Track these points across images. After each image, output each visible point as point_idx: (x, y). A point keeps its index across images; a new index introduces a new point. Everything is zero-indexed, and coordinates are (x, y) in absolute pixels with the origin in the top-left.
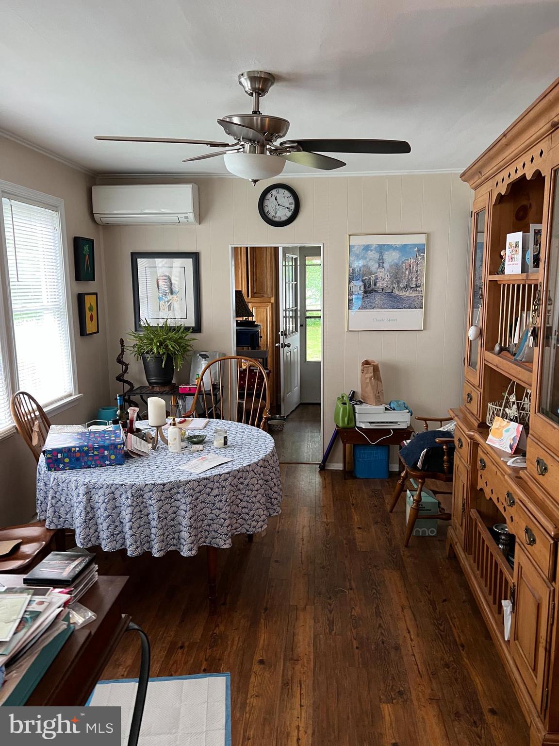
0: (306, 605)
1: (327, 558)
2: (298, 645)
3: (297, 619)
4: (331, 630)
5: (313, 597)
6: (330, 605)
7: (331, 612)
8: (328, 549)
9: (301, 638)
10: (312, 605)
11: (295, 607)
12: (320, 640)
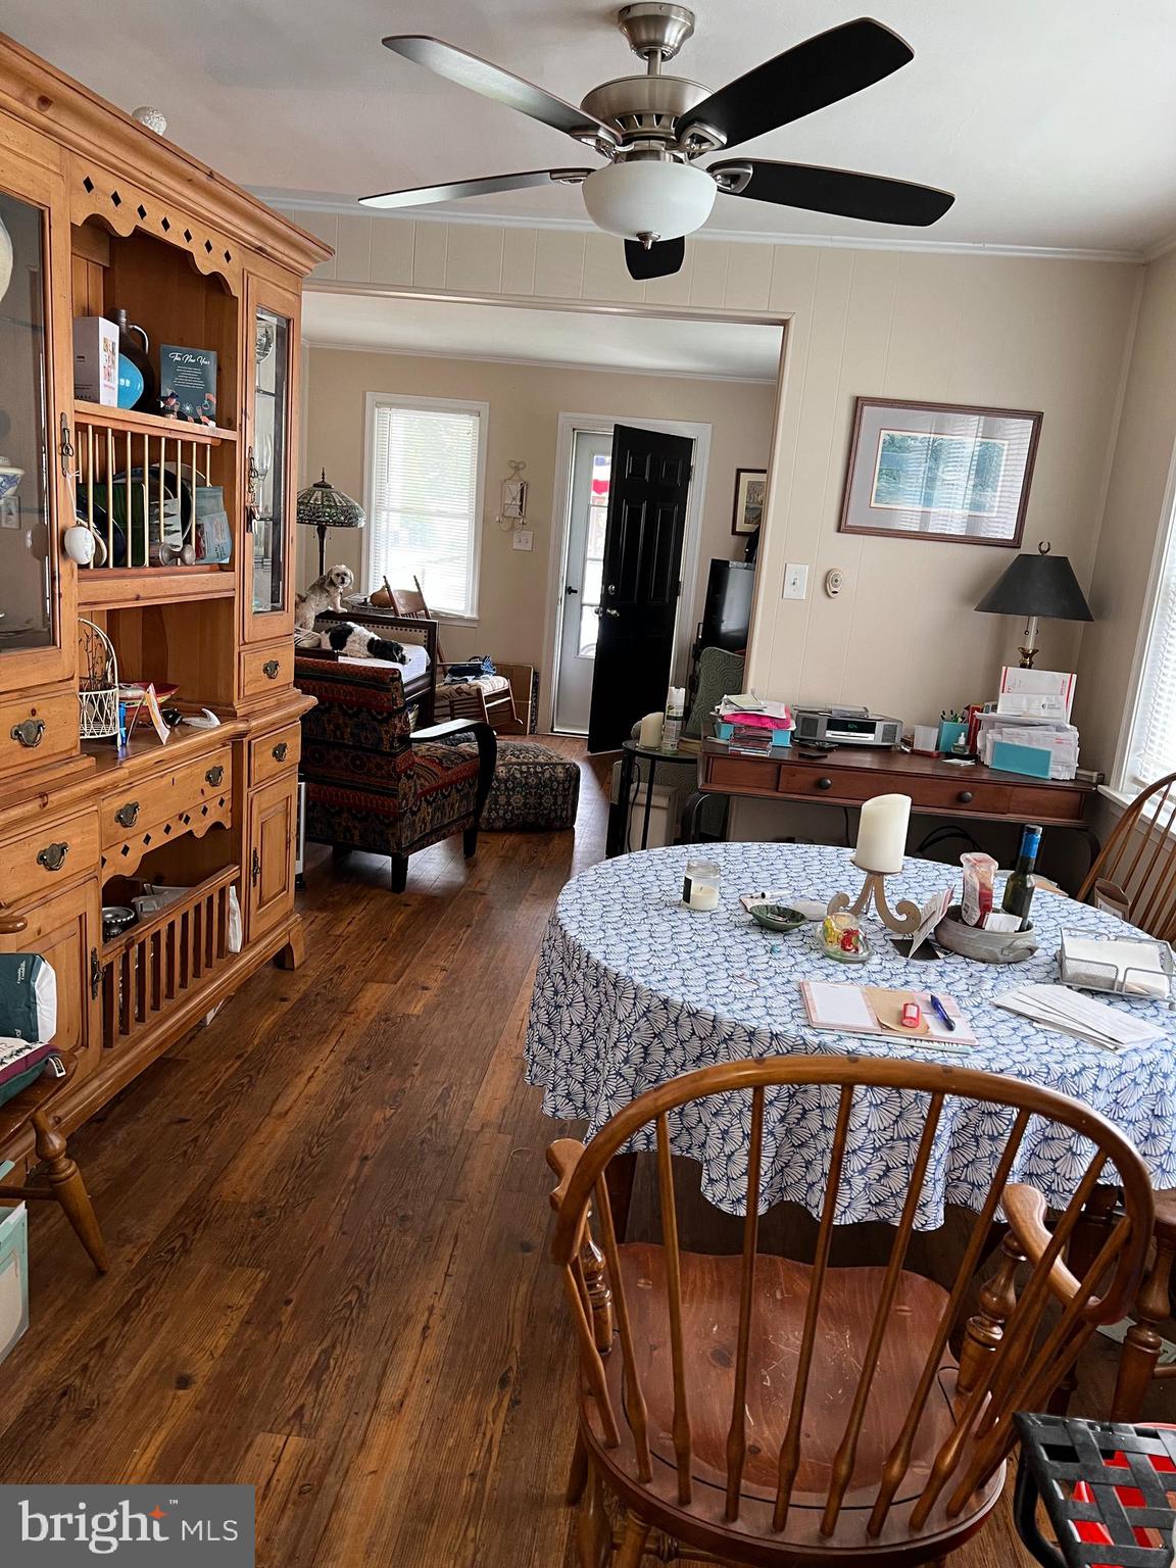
0: (478, 1133)
1: (379, 1248)
2: (511, 1075)
3: (504, 1111)
4: (448, 1090)
5: (460, 1146)
6: (430, 1130)
7: (435, 1117)
8: (361, 1283)
9: (505, 1082)
10: (468, 1131)
11: (502, 1131)
12: (473, 1078)
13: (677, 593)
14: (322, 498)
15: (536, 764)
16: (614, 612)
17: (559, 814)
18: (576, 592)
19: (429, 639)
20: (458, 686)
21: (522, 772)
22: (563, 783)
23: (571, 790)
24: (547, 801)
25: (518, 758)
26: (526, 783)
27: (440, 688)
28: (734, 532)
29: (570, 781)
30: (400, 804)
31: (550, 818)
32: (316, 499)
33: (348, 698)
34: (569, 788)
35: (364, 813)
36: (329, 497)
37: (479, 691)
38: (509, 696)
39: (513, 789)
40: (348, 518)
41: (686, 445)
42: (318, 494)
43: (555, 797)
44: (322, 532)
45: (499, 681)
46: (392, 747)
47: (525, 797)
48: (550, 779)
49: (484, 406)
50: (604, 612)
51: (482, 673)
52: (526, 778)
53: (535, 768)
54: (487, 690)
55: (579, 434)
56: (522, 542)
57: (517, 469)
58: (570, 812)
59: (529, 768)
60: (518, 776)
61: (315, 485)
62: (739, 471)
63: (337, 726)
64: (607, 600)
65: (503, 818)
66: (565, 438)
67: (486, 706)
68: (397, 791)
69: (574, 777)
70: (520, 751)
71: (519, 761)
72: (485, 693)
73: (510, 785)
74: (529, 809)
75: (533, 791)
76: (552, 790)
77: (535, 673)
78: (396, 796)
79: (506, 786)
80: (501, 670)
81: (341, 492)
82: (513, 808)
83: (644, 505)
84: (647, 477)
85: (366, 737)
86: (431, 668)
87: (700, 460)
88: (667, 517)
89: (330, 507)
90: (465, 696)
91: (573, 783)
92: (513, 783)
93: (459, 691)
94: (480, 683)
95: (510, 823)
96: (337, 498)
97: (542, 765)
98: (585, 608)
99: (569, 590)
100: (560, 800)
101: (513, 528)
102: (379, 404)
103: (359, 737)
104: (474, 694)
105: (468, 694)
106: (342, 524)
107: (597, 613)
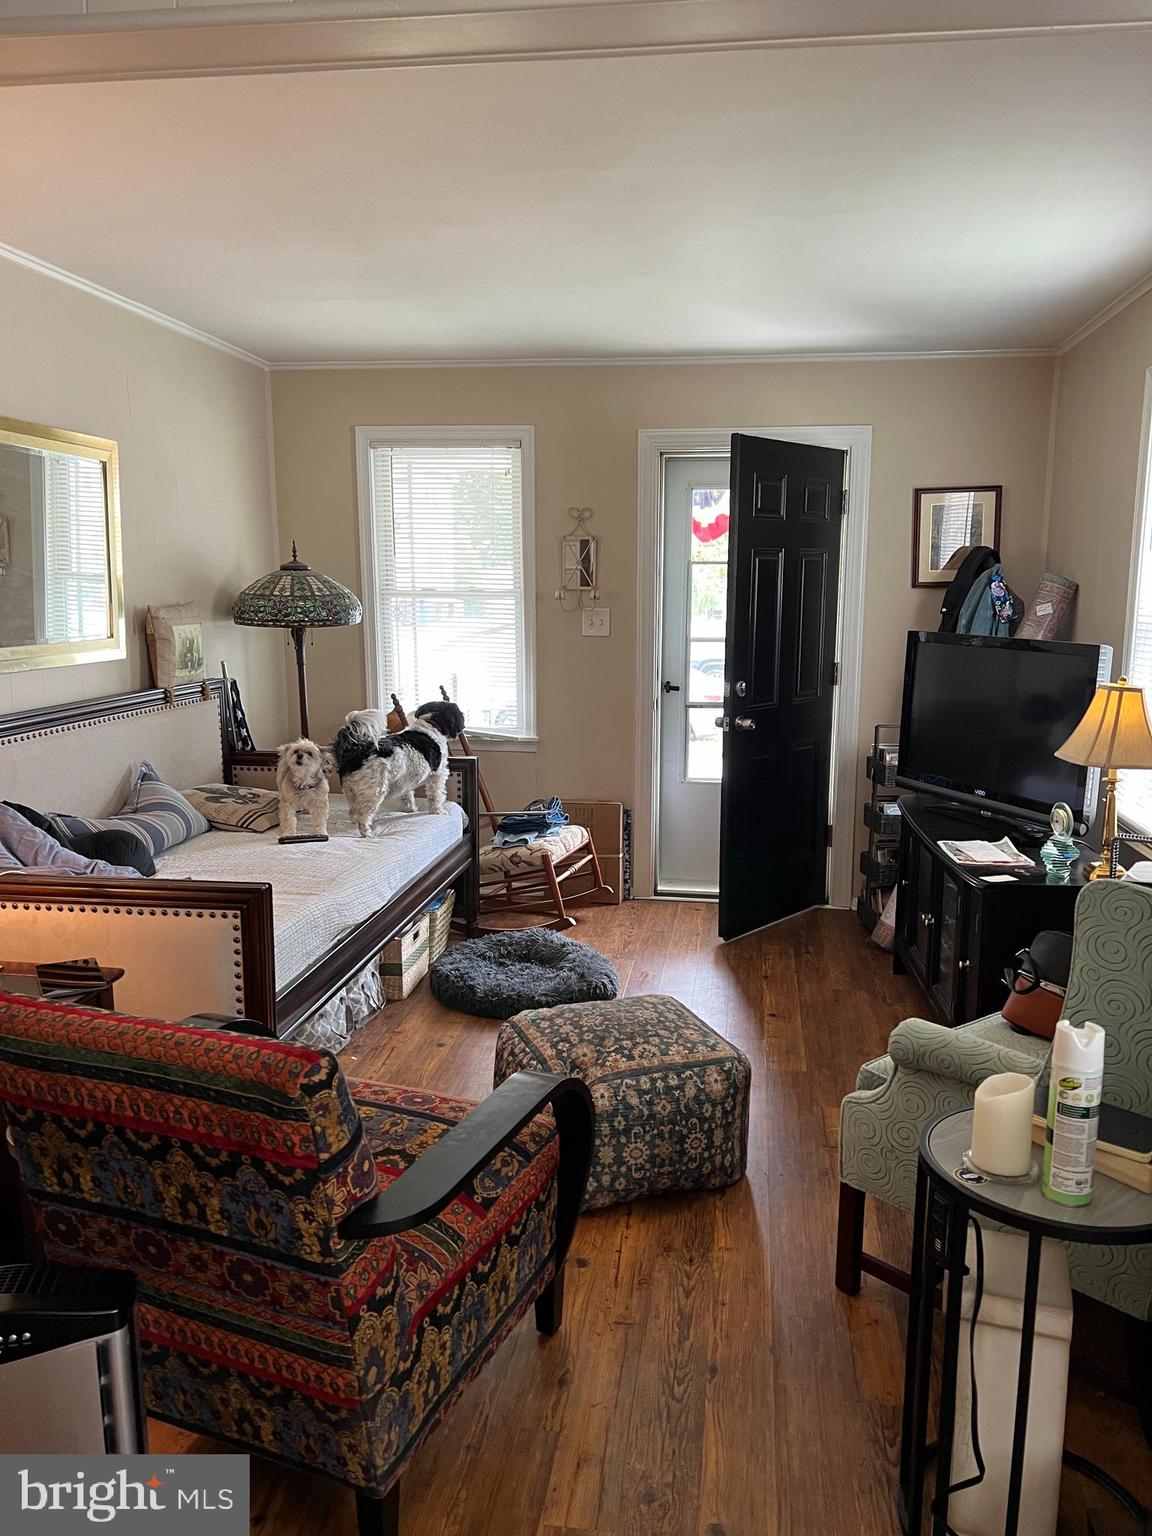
13: (832, 681)
14: (292, 586)
15: (666, 1069)
16: (747, 723)
17: (718, 1164)
18: (677, 689)
19: (465, 785)
20: (513, 851)
21: (641, 1093)
22: (723, 1104)
23: (737, 1112)
24: (695, 1144)
25: (630, 1058)
26: (652, 1116)
27: (487, 854)
28: (915, 584)
29: (734, 1097)
30: (362, 1381)
31: (701, 1175)
32: (283, 589)
33: (201, 1129)
34: (734, 1108)
35: (277, 1389)
36: (303, 584)
37: (545, 858)
38: (590, 852)
39: (627, 1131)
40: (334, 614)
41: (831, 462)
42: (286, 581)
43: (709, 1134)
44: (298, 635)
45: (574, 834)
46: (326, 1252)
47: (652, 1145)
48: (696, 1097)
49: (526, 432)
50: (732, 725)
51: (547, 826)
52: (650, 1103)
53: (664, 1079)
54: (557, 855)
55: (669, 461)
56: (595, 625)
57: (581, 519)
58: (738, 1154)
59: (653, 1081)
60: (635, 1101)
61: (284, 568)
62: (918, 493)
63: (187, 1193)
64: (734, 705)
65: (611, 1189)
66: (648, 468)
67: (558, 880)
68: (351, 1351)
69: (739, 1088)
70: (631, 1037)
71: (633, 1064)
72: (555, 860)
73: (620, 1123)
74: (662, 1165)
75: (666, 1129)
76: (702, 1120)
77: (627, 813)
78: (349, 1365)
79: (612, 1127)
80: (577, 814)
81: (323, 573)
82: (629, 1169)
83: (781, 555)
84: (783, 512)
85: (260, 1224)
86: (471, 831)
87: (857, 481)
88: (814, 568)
89: (304, 598)
90: (523, 868)
91: (739, 1098)
92: (626, 1118)
93: (515, 860)
94: (547, 846)
95: (625, 1198)
96: (315, 584)
97: (679, 1070)
98: (691, 711)
99: (668, 688)
100: (718, 1135)
101: (580, 605)
102: (375, 443)
103: (243, 1221)
104: (538, 862)
105: (529, 864)
106: (324, 623)
107: (719, 724)
